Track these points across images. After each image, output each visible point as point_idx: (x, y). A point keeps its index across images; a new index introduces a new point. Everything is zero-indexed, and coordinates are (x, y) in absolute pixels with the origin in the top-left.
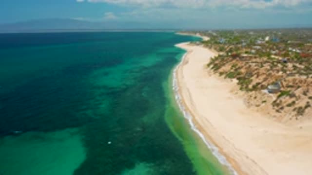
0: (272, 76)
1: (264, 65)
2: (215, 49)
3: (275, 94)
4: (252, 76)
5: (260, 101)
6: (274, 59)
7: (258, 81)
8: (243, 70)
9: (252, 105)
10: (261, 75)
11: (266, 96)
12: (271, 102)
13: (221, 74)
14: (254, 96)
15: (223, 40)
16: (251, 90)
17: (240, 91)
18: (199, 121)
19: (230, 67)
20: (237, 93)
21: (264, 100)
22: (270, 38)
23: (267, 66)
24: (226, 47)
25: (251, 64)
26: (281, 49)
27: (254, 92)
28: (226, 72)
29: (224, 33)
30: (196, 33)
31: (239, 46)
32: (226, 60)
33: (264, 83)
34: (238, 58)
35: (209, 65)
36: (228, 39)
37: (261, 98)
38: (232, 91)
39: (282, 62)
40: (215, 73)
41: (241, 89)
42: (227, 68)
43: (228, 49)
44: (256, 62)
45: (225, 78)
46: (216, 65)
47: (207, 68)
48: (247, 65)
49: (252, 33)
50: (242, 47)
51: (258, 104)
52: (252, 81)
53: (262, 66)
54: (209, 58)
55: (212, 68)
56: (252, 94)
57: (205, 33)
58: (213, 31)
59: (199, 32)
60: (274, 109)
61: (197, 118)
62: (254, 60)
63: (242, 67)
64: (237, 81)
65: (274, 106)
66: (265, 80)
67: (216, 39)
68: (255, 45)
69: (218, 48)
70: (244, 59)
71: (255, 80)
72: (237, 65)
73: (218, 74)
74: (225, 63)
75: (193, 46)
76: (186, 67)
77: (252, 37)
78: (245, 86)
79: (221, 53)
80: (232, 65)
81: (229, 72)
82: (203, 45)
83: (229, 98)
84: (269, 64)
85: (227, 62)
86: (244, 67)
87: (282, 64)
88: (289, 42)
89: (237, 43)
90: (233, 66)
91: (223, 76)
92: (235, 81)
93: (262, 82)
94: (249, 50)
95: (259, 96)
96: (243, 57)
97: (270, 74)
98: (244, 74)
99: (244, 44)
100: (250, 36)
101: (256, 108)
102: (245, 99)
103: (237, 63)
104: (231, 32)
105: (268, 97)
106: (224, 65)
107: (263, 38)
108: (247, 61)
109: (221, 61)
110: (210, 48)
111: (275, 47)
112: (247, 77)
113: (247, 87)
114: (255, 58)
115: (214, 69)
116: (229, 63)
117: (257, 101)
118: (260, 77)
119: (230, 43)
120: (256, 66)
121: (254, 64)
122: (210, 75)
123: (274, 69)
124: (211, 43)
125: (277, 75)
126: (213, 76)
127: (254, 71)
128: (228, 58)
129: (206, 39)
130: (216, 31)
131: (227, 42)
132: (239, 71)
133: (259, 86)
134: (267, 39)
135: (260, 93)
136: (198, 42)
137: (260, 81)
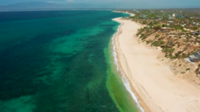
0: (191, 47)
1: (181, 36)
2: (140, 22)
3: (196, 63)
4: (174, 45)
5: (185, 69)
6: (187, 31)
7: (179, 50)
8: (165, 40)
9: (178, 72)
10: (181, 45)
11: (189, 64)
12: (195, 70)
13: (148, 42)
14: (178, 64)
15: (145, 16)
16: (175, 58)
17: (165, 58)
18: (136, 89)
19: (154, 36)
20: (163, 60)
21: (187, 68)
22: (175, 15)
23: (184, 37)
24: (147, 21)
25: (170, 35)
26: (188, 23)
27: (177, 59)
28: (152, 41)
29: (144, 11)
30: (125, 11)
31: (157, 20)
32: (150, 31)
33: (184, 52)
34: (159, 30)
35: (137, 35)
36: (147, 15)
37: (185, 66)
38: (158, 58)
39: (194, 34)
40: (143, 41)
41: (166, 56)
42: (152, 37)
43: (149, 23)
44: (174, 34)
45: (151, 45)
46: (143, 35)
47: (136, 37)
48: (168, 36)
49: (162, 11)
50: (159, 21)
51: (182, 71)
52: (174, 49)
53: (180, 38)
54: (137, 29)
55: (140, 37)
56: (177, 61)
57: (131, 11)
58: (137, 10)
59: (128, 11)
60: (197, 76)
61: (134, 85)
62: (172, 32)
63: (164, 37)
64: (161, 49)
65: (197, 74)
66: (185, 49)
67: (140, 15)
68: (168, 20)
69: (142, 22)
70: (164, 31)
71: (177, 50)
72: (159, 35)
73: (145, 42)
74: (150, 33)
75: (124, 20)
76: (121, 36)
77: (163, 14)
78: (169, 54)
79: (145, 26)
80: (155, 35)
81: (153, 42)
82: (131, 19)
83: (158, 64)
84: (184, 36)
85: (151, 33)
86: (166, 38)
87: (195, 36)
88: (191, 18)
89: (155, 19)
90: (156, 37)
91: (150, 44)
92: (160, 49)
93: (183, 51)
94: (165, 24)
95: (183, 64)
96: (164, 30)
97: (189, 45)
98: (166, 43)
99: (160, 19)
100: (162, 13)
101: (182, 75)
102: (171, 66)
103: (159, 34)
104: (149, 11)
105: (191, 65)
106: (149, 35)
107: (171, 15)
108: (167, 33)
109: (146, 32)
110: (136, 21)
111: (183, 22)
112: (168, 46)
113: (171, 55)
114: (173, 30)
115: (142, 38)
116: (153, 34)
117: (182, 68)
118: (180, 47)
119: (150, 18)
120: (175, 37)
121: (173, 36)
122: (140, 43)
123: (190, 40)
124: (136, 18)
125: (195, 45)
126: (142, 44)
127: (174, 41)
128: (152, 29)
129: (133, 15)
130: (139, 10)
131: (147, 18)
132: (162, 40)
133: (181, 54)
134: (174, 15)
135: (184, 61)
136: (128, 18)
137: (181, 50)
